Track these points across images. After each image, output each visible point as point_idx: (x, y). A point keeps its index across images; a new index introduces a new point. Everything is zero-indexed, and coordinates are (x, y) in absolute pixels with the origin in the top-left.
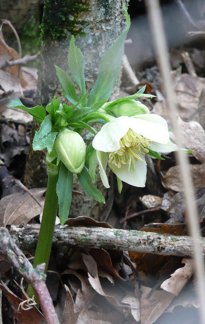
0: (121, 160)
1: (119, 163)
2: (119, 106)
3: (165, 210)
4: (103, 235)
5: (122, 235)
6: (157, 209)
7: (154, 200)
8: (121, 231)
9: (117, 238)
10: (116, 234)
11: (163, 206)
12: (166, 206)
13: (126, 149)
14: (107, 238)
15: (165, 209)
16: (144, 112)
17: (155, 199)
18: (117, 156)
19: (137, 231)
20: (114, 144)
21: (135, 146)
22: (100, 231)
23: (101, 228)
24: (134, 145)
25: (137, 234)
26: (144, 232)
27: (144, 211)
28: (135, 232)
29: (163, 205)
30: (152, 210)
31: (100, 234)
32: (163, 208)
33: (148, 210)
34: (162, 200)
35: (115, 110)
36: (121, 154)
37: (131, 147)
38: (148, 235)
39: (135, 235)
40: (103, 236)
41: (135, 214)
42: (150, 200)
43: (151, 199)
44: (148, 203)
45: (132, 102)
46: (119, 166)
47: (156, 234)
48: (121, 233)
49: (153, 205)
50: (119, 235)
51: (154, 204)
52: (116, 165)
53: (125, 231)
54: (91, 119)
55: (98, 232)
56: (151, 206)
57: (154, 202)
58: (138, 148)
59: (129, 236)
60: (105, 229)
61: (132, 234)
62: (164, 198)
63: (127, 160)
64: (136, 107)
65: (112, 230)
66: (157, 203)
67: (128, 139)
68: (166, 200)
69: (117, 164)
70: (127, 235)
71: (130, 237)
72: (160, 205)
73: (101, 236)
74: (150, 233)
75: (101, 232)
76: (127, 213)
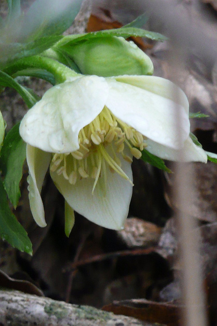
0: (78, 167)
1: (73, 174)
2: (90, 48)
3: (165, 256)
4: (20, 308)
5: (61, 313)
6: (147, 251)
7: (142, 230)
8: (60, 306)
9: (49, 319)
10: (49, 311)
11: (161, 248)
12: (167, 249)
13: (93, 147)
14: (29, 317)
15: (164, 254)
16: (141, 69)
17: (145, 228)
18: (69, 160)
19: (95, 310)
20: (67, 135)
21: (114, 141)
22: (14, 298)
23: (17, 292)
24: (112, 139)
25: (95, 317)
26: (111, 314)
27: (119, 253)
28: (91, 312)
29: (161, 244)
30: (135, 252)
31: (13, 306)
32: (160, 252)
33: (128, 252)
34: (160, 233)
35: (80, 55)
36: (79, 157)
37: (104, 144)
38: (119, 321)
39: (91, 319)
40: (19, 312)
41: (97, 258)
42: (134, 229)
43: (137, 228)
44: (130, 235)
45: (119, 44)
46: (72, 180)
47: (135, 320)
48: (59, 310)
49: (138, 241)
50: (56, 313)
51: (143, 239)
52: (66, 177)
53: (70, 308)
54: (24, 67)
55: (10, 301)
56: (135, 243)
57: (142, 235)
58: (118, 147)
59: (78, 318)
60: (25, 296)
61: (83, 315)
62: (165, 229)
63: (90, 169)
64: (127, 55)
65: (42, 300)
66: (150, 237)
67: (98, 128)
68: (168, 235)
69: (68, 174)
70: (73, 316)
71: (78, 322)
72: (155, 243)
73: (14, 311)
74: (123, 317)
75: (16, 301)
76: (80, 249)
